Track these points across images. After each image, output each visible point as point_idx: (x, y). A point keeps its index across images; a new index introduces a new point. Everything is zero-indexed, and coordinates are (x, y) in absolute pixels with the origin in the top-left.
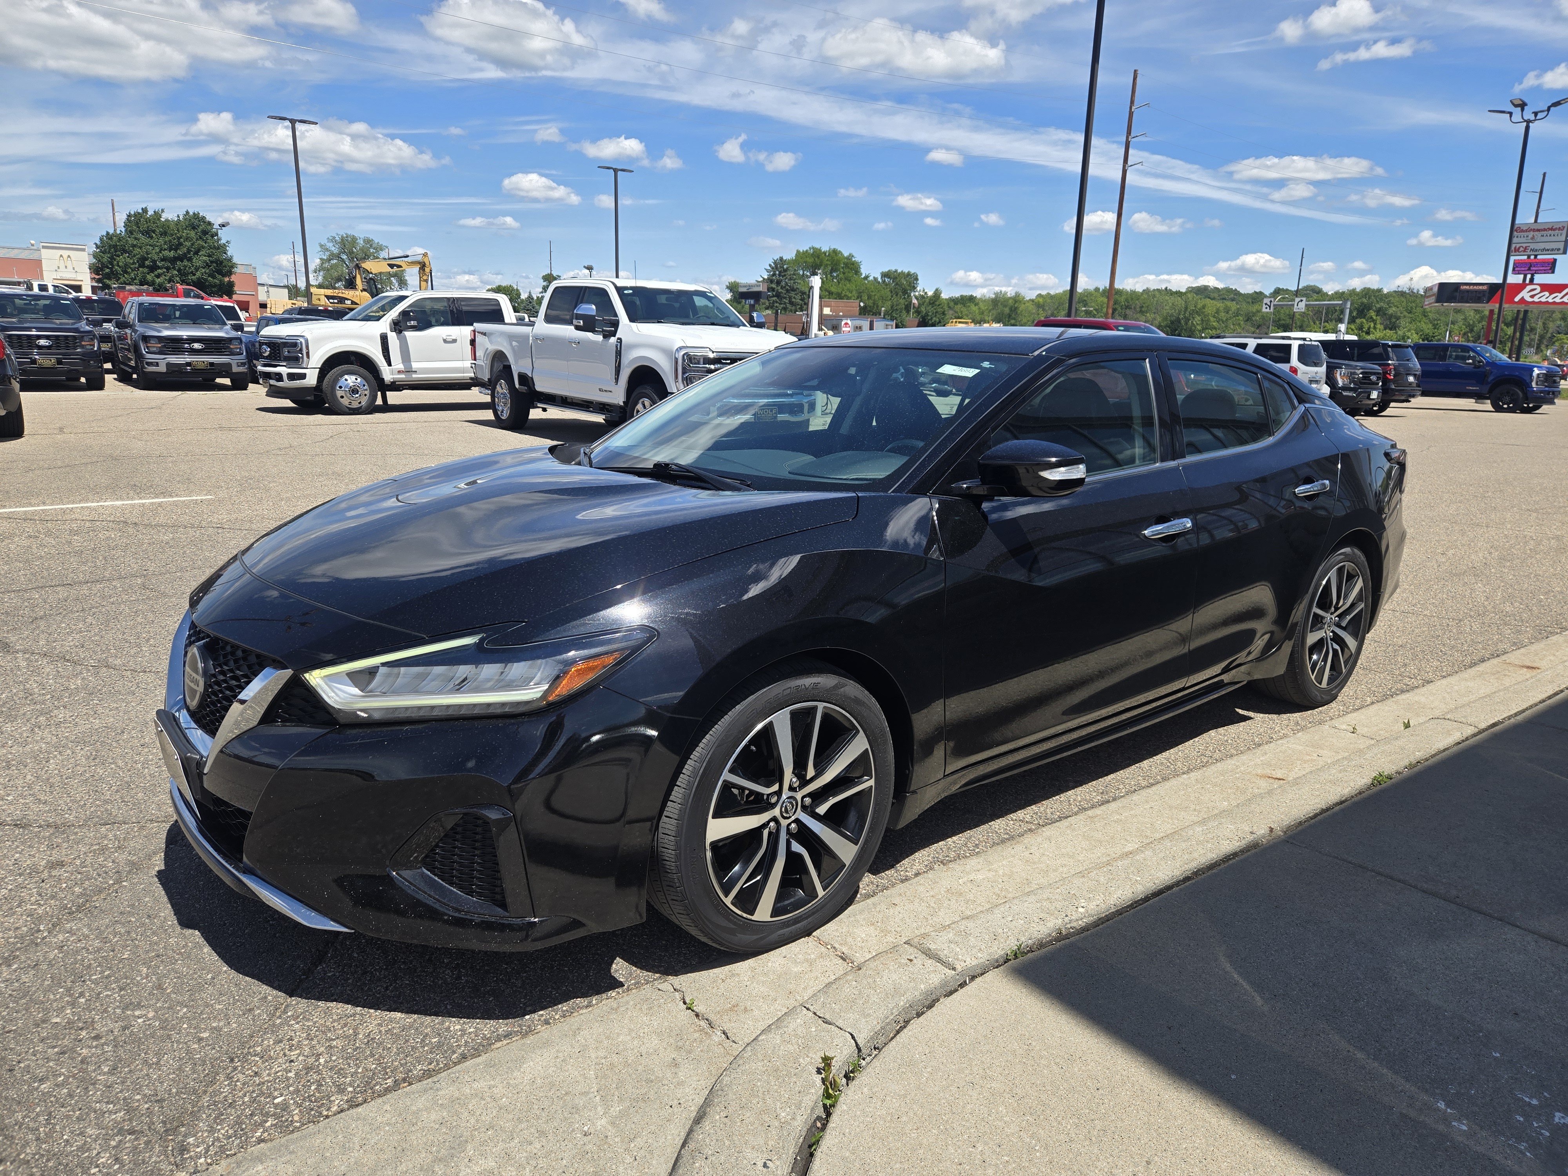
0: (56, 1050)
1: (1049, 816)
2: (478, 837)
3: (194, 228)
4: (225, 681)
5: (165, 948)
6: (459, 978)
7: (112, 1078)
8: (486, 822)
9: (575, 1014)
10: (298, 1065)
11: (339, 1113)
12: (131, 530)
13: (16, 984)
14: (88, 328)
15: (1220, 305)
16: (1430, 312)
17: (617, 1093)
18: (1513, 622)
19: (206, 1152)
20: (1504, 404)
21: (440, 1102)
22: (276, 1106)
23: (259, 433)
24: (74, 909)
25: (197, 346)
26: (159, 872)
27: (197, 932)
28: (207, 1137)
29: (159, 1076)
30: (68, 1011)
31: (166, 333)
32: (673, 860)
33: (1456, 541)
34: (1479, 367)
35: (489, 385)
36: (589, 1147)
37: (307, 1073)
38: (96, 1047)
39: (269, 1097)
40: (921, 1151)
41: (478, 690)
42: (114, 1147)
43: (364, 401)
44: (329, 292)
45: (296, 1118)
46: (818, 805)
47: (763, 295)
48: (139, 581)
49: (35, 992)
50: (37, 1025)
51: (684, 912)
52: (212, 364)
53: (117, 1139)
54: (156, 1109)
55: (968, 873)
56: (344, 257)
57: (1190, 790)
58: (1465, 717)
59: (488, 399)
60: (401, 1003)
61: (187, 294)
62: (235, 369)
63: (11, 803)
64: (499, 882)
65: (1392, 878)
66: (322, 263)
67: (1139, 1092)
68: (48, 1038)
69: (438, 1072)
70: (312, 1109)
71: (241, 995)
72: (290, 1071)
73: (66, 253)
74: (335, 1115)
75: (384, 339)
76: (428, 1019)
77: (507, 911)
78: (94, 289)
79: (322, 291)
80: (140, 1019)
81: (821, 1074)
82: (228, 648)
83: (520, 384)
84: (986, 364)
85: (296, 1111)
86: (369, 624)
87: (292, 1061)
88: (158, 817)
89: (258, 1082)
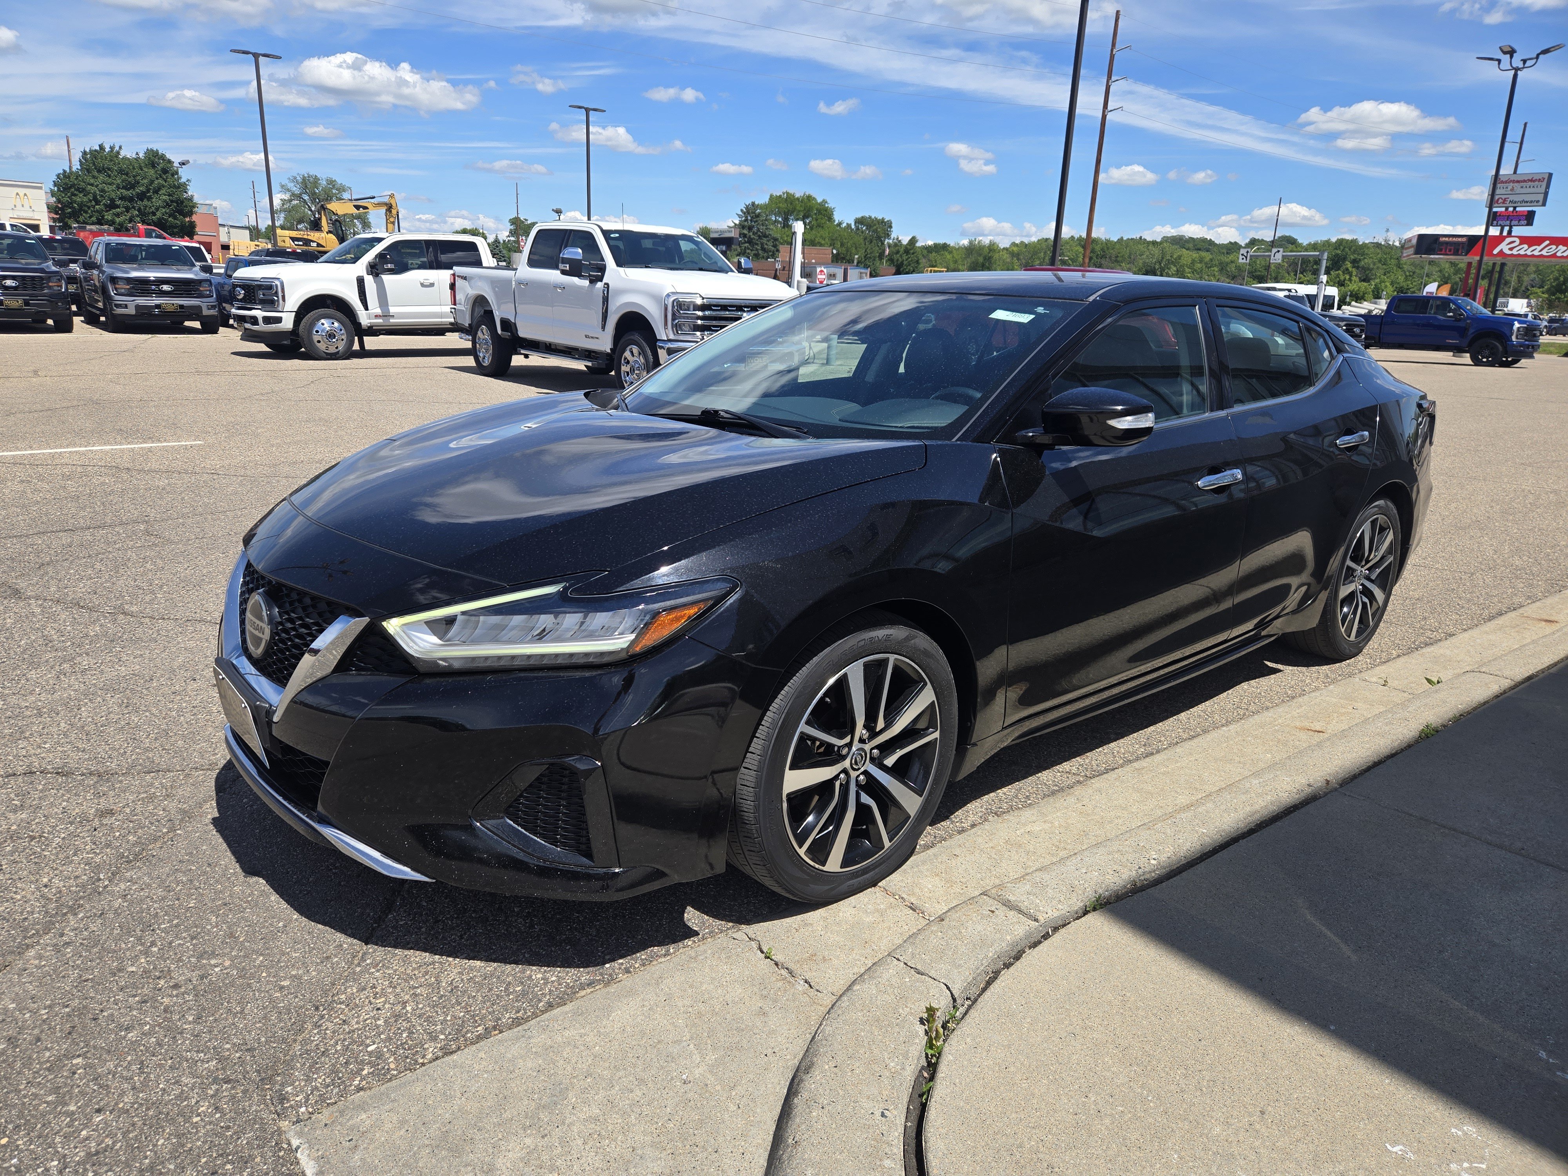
0: (137, 999)
1: (1095, 767)
2: (565, 787)
3: (153, 166)
4: (294, 629)
5: (230, 895)
6: (532, 926)
7: (198, 1028)
8: (573, 773)
9: (655, 963)
10: (385, 1013)
11: (434, 1060)
12: (125, 476)
13: (85, 933)
14: (54, 269)
15: (1195, 255)
16: (1405, 264)
17: (709, 1042)
18: (1525, 576)
19: (306, 1101)
20: (1483, 357)
21: (534, 1050)
22: (370, 1054)
23: (238, 378)
24: (131, 857)
25: (166, 288)
26: (214, 819)
27: (262, 881)
28: (305, 1085)
29: (246, 1025)
30: (143, 960)
31: (135, 274)
32: (752, 811)
33: (1456, 494)
34: (1460, 320)
35: (470, 331)
36: (690, 1095)
37: (395, 1021)
38: (177, 996)
39: (361, 1045)
40: (1035, 1101)
41: (559, 639)
42: (212, 1096)
43: (341, 346)
44: (294, 234)
45: (392, 1066)
46: (886, 757)
47: (735, 241)
48: (142, 527)
49: (106, 941)
50: (115, 975)
51: (761, 863)
52: (182, 307)
53: (214, 1087)
54: (248, 1058)
55: (1024, 825)
56: (306, 197)
57: (1232, 742)
58: (1500, 670)
59: (469, 345)
60: (479, 952)
61: (149, 235)
62: (206, 312)
63: (49, 751)
64: (584, 832)
65: (1454, 830)
66: (283, 205)
67: (1242, 1043)
68: (127, 987)
69: (527, 1020)
70: (407, 1057)
71: (316, 943)
72: (379, 1019)
73: (22, 191)
74: (430, 1062)
75: (361, 282)
76: (509, 968)
77: (593, 862)
78: (52, 229)
79: (287, 233)
80: (218, 967)
81: (924, 1025)
82: (294, 596)
83: (502, 330)
84: (1040, 310)
85: (391, 1059)
86: (446, 572)
87: (378, 1009)
88: (202, 765)
89: (347, 1030)
